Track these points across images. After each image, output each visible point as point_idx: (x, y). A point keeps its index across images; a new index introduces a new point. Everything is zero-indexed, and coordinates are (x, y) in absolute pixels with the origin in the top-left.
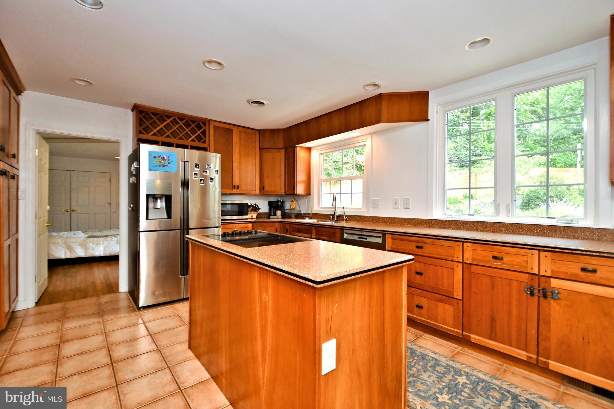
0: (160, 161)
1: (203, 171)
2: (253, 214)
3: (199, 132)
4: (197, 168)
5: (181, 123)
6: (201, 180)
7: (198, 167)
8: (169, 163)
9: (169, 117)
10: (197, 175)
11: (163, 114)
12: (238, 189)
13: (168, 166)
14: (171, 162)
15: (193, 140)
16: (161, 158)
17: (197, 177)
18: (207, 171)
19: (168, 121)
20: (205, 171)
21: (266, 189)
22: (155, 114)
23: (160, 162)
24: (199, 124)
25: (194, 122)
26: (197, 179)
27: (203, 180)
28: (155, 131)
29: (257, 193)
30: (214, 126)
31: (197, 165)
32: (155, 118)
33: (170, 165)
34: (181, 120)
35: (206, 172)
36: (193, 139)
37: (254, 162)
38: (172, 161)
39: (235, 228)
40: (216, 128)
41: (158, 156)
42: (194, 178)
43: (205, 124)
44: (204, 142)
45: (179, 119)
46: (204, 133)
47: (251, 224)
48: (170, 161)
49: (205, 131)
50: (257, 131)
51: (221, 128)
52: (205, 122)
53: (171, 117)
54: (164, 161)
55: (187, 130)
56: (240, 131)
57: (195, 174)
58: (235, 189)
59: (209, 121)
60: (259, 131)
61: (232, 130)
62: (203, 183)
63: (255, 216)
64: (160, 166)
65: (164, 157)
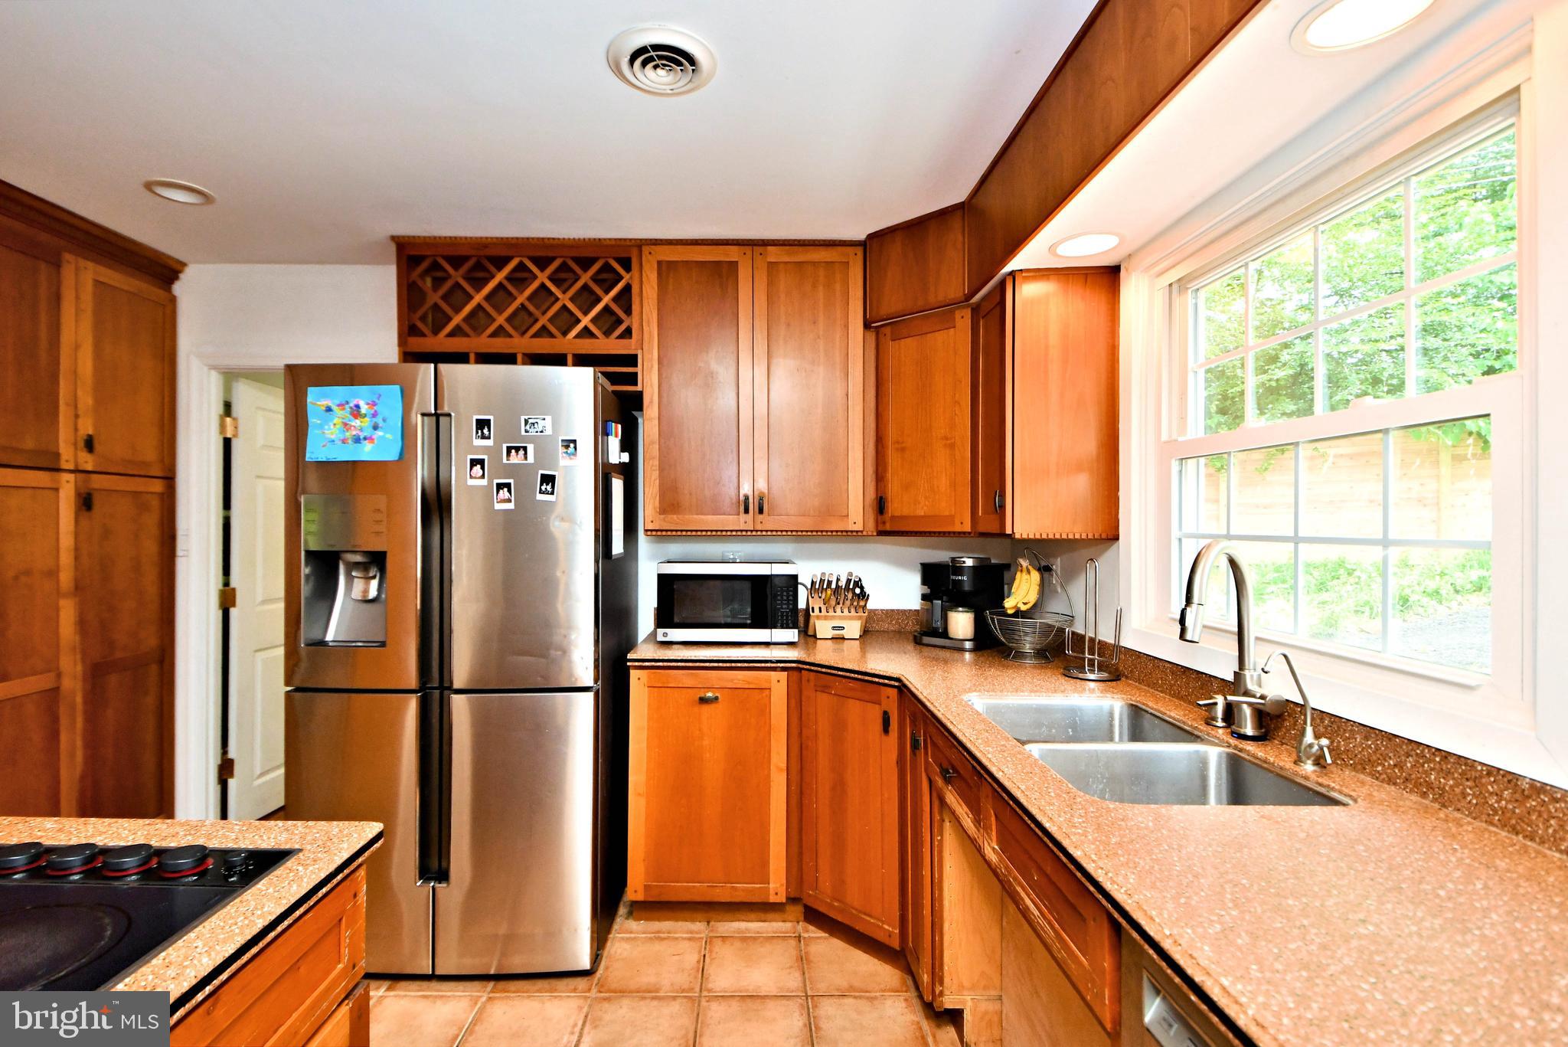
0: (346, 421)
1: (509, 449)
2: (841, 618)
3: (607, 299)
4: (483, 437)
5: (542, 277)
6: (500, 486)
7: (486, 431)
8: (376, 428)
9: (500, 262)
10: (483, 468)
11: (482, 253)
12: (761, 511)
13: (370, 439)
14: (381, 423)
15: (586, 333)
16: (346, 413)
17: (483, 476)
18: (525, 449)
19: (500, 276)
20: (517, 449)
21: (894, 508)
22: (457, 261)
23: (345, 424)
24: (607, 268)
25: (585, 263)
26: (484, 482)
27: (508, 486)
28: (457, 320)
29: (859, 527)
30: (659, 263)
31: (482, 424)
32: (457, 276)
33: (380, 433)
34: (542, 263)
35: (521, 452)
36: (586, 328)
37: (839, 393)
38: (384, 420)
39: (709, 689)
40: (666, 269)
41: (339, 405)
42: (471, 482)
43: (627, 264)
44: (628, 333)
45: (534, 260)
46: (625, 298)
47: (785, 674)
48: (379, 420)
49: (628, 288)
50: (850, 250)
51: (687, 264)
52: (624, 255)
53: (508, 260)
54: (357, 423)
55: (564, 299)
56: (770, 263)
57: (474, 463)
58: (746, 511)
59: (640, 244)
60: (862, 244)
61: (733, 266)
62: (509, 501)
63: (853, 628)
64: (344, 441)
65: (357, 406)
